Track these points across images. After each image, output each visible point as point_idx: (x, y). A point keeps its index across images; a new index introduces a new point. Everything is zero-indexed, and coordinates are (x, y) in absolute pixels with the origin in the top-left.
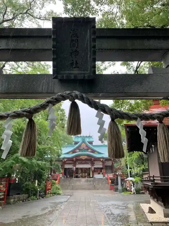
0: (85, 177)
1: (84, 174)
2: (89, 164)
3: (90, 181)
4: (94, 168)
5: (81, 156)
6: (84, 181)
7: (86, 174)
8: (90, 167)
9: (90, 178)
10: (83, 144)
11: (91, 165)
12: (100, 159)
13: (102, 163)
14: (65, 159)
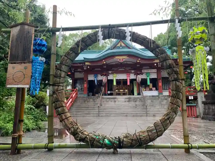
0: (124, 94)
1: (122, 91)
3: (135, 100)
5: (117, 57)
6: (123, 100)
7: (126, 90)
8: (134, 77)
10: (121, 43)
11: (134, 75)
12: (154, 61)
13: (156, 70)
14: (86, 63)
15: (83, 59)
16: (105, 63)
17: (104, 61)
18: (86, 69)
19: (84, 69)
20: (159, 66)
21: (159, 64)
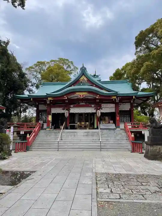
0: (85, 128)
1: (84, 123)
2: (91, 107)
3: (93, 135)
4: (102, 113)
5: (77, 94)
6: (83, 134)
7: (88, 123)
8: (94, 111)
9: (94, 128)
10: (83, 77)
11: (95, 109)
12: (112, 97)
13: (114, 104)
14: (49, 99)
15: (46, 95)
16: (66, 98)
17: (65, 96)
18: (49, 103)
19: (48, 103)
20: (117, 102)
21: (117, 99)
